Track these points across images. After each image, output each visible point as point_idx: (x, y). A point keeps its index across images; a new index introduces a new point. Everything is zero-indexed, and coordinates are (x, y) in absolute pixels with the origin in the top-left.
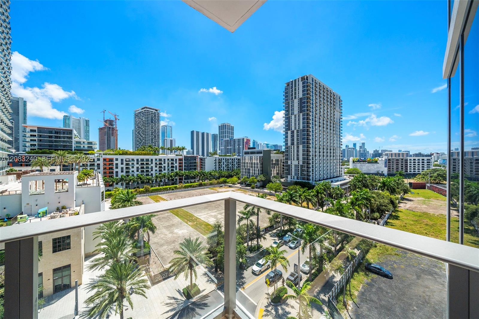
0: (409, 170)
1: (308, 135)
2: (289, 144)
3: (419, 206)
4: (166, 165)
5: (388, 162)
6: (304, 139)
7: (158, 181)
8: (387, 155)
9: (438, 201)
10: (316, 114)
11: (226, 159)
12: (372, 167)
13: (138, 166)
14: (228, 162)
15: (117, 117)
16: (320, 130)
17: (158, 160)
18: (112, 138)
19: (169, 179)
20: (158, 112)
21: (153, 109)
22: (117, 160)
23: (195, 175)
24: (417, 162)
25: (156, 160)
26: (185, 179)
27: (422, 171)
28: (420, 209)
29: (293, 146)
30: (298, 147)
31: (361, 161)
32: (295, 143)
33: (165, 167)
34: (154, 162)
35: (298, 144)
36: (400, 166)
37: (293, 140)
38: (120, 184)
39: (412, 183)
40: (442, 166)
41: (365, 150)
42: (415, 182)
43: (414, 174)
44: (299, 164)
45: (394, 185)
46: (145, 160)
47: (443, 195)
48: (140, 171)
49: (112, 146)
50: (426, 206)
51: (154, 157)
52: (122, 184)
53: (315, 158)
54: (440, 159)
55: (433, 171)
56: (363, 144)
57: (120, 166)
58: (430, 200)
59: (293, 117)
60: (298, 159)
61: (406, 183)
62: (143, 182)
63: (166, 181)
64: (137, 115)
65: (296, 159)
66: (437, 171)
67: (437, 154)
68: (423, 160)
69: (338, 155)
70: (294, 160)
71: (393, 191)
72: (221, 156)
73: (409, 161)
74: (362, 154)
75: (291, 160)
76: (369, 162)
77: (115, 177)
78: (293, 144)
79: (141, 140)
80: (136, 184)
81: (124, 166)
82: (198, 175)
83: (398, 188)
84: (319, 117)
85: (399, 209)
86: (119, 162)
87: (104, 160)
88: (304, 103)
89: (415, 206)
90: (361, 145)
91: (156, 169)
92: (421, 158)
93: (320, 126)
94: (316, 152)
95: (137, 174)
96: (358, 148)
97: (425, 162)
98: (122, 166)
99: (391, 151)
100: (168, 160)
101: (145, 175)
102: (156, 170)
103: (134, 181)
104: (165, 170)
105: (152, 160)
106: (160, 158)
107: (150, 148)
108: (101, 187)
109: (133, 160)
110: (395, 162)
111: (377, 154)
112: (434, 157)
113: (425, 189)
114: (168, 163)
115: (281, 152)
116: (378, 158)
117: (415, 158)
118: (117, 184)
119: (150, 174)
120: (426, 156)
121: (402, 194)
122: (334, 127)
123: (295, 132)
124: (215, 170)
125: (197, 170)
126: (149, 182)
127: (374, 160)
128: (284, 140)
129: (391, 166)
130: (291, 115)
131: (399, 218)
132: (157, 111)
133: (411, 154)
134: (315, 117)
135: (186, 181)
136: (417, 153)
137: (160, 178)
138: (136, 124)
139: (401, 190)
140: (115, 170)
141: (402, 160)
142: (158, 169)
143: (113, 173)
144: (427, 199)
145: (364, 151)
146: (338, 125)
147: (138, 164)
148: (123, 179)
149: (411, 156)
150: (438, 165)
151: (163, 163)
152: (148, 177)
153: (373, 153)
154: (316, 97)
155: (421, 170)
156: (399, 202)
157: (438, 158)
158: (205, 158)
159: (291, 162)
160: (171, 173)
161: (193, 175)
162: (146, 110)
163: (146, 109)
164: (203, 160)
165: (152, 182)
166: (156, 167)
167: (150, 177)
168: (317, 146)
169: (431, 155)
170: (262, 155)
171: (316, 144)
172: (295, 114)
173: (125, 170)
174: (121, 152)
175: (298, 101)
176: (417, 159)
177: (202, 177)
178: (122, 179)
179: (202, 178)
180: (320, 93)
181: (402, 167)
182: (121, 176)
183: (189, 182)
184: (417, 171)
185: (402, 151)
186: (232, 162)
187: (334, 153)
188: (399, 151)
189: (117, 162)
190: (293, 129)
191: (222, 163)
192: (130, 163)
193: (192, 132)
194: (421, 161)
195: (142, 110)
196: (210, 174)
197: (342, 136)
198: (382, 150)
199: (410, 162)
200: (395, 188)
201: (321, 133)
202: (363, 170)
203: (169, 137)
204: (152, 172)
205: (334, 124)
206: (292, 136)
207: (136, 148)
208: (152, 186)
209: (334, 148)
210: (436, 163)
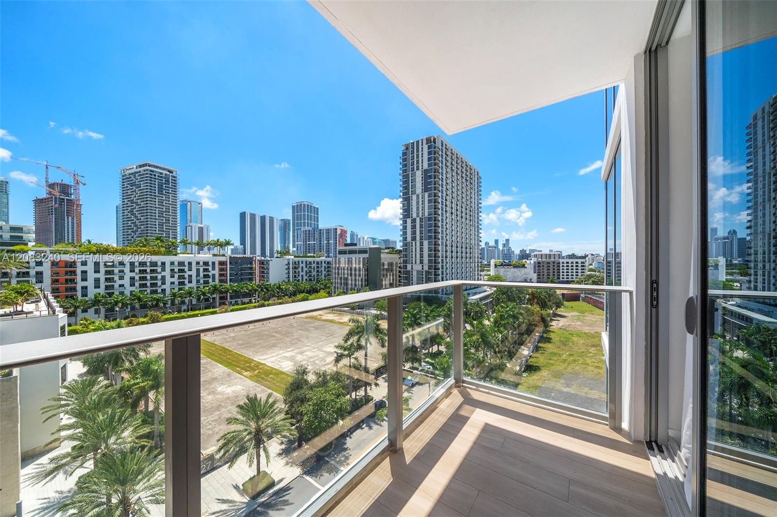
0: (561, 277)
1: (436, 226)
2: (409, 239)
3: (573, 324)
4: (193, 273)
5: (538, 266)
6: (430, 231)
7: (177, 302)
8: (536, 256)
9: (593, 315)
10: (447, 195)
11: (306, 262)
12: (519, 273)
13: (133, 274)
14: (310, 267)
15: (80, 179)
16: (452, 219)
17: (176, 263)
18: (68, 221)
19: (198, 299)
20: (174, 174)
21: (164, 169)
22: (84, 263)
23: (250, 291)
24: (570, 265)
25: (172, 263)
26: (231, 298)
27: (576, 278)
28: (574, 327)
29: (414, 242)
30: (421, 244)
31: (505, 265)
32: (418, 238)
33: (190, 276)
34: (168, 268)
35: (421, 239)
36: (551, 271)
37: (414, 233)
38: (92, 311)
39: (564, 294)
40: (597, 271)
41: (509, 249)
42: (569, 292)
43: (567, 281)
44: (423, 269)
45: (545, 296)
46: (148, 264)
47: (598, 308)
48: (137, 284)
49: (68, 235)
50: (581, 323)
51: (167, 259)
52: (97, 312)
53: (446, 260)
54: (595, 262)
55: (587, 277)
56: (507, 240)
57: (91, 276)
58: (585, 314)
59: (414, 197)
60: (421, 262)
61: (558, 295)
62: (144, 306)
63: (194, 302)
64: (128, 178)
65: (419, 263)
66: (592, 277)
67: (592, 255)
68: (577, 263)
69: (476, 256)
70: (416, 263)
71: (544, 305)
72: (299, 257)
73: (561, 265)
74: (506, 254)
75: (412, 263)
76: (515, 267)
77: (80, 298)
78: (414, 239)
79: (136, 226)
80: (129, 310)
81: (102, 276)
82: (256, 290)
83: (550, 301)
84: (451, 199)
85: (551, 328)
86: (90, 268)
87: (54, 264)
88: (430, 177)
89: (569, 323)
90: (505, 242)
91: (172, 280)
92: (575, 261)
93: (452, 213)
94: (446, 251)
95: (131, 292)
96: (501, 247)
97: (580, 265)
98: (97, 275)
99: (541, 251)
100: (198, 263)
101: (149, 291)
102: (172, 283)
103: (125, 305)
104: (190, 282)
105: (163, 264)
106: (181, 260)
107: (159, 241)
108: (60, 317)
109: (122, 264)
110: (546, 266)
111: (524, 255)
112: (589, 259)
113: (579, 300)
114: (198, 270)
115: (396, 251)
116: (526, 260)
117: (568, 260)
118: (85, 311)
119: (159, 290)
120: (581, 258)
121: (554, 309)
122: (470, 216)
123: (418, 220)
124: (287, 281)
125: (254, 282)
126: (157, 305)
127: (520, 263)
128: (401, 233)
129: (541, 271)
130: (412, 194)
131: (551, 341)
132: (171, 172)
133: (563, 255)
134: (446, 200)
135: (233, 301)
136: (571, 254)
137: (180, 297)
138: (125, 195)
139: (553, 304)
140: (80, 284)
141: (554, 263)
142: (176, 280)
143: (74, 289)
144: (581, 314)
145: (509, 251)
146: (476, 212)
147: (132, 271)
148: (99, 301)
149: (563, 258)
150: (593, 270)
151: (186, 269)
152: (155, 296)
153: (519, 253)
154: (447, 169)
155: (574, 277)
156: (552, 320)
157: (593, 261)
158: (269, 261)
159: (412, 266)
160: (204, 287)
161: (247, 289)
162: (147, 170)
163: (147, 168)
164: (265, 263)
165: (165, 304)
166: (172, 276)
167: (159, 295)
168: (448, 243)
169: (585, 257)
170: (366, 256)
171: (447, 240)
172: (417, 193)
173: (103, 284)
174: (94, 249)
175: (421, 173)
176: (570, 262)
177: (263, 293)
178: (96, 302)
179: (265, 294)
180: (453, 165)
181: (554, 272)
182: (95, 295)
183: (240, 302)
184: (570, 277)
185: (554, 251)
186: (318, 267)
187: (471, 253)
188: (551, 251)
189: (84, 268)
190: (414, 216)
191: (300, 269)
192: (116, 270)
193: (243, 215)
194: (575, 265)
195: (139, 170)
196: (279, 288)
197: (481, 229)
198: (530, 250)
199: (563, 266)
200: (546, 300)
201: (453, 223)
202: (508, 277)
203: (197, 223)
204: (163, 287)
205: (470, 211)
206: (414, 227)
207: (126, 242)
208: (165, 313)
209: (471, 246)
210: (590, 267)
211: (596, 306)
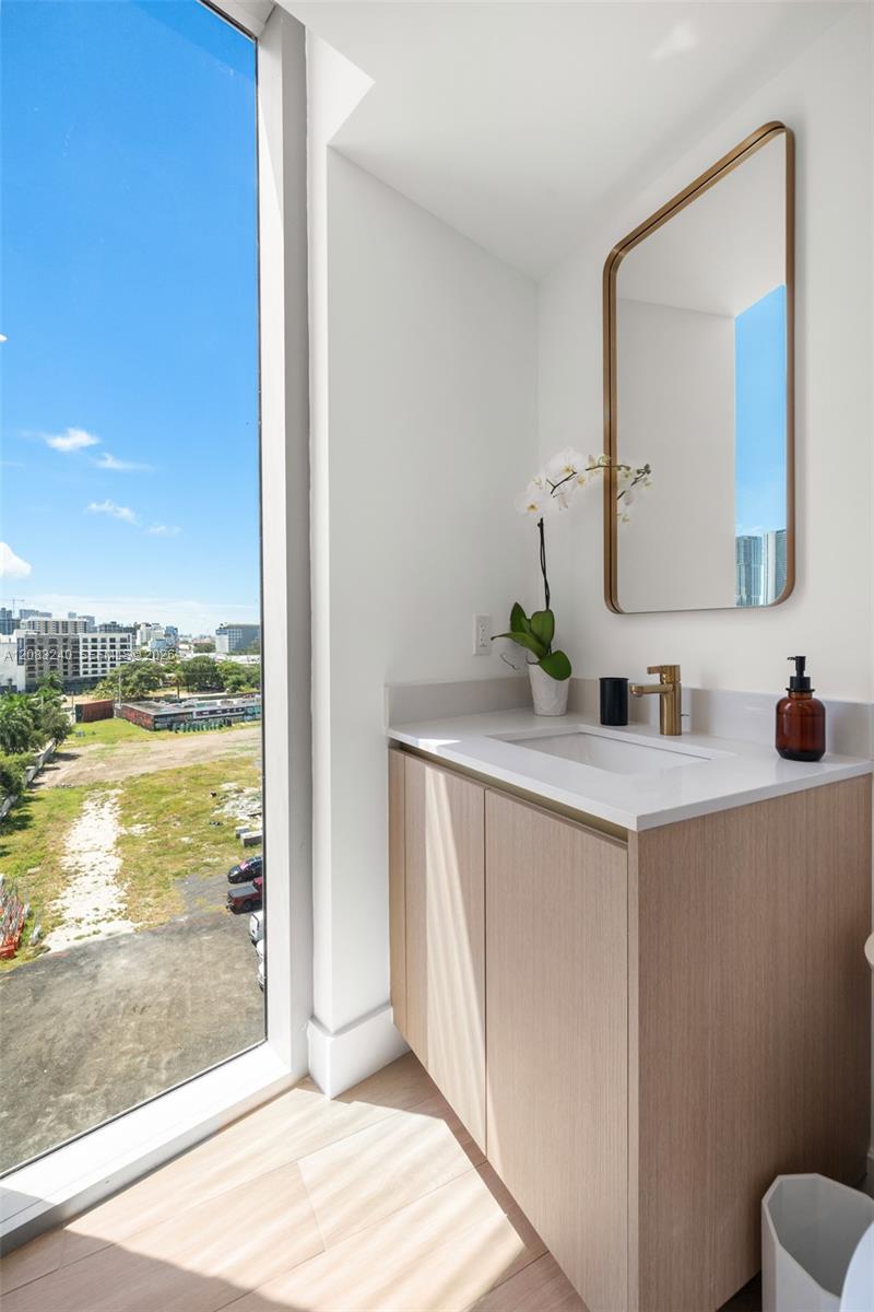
0: (81, 670)
3: (89, 769)
5: (28, 649)
8: (32, 625)
9: (131, 744)
24: (99, 645)
27: (111, 671)
28: (87, 778)
36: (60, 659)
39: (81, 706)
42: (92, 702)
43: (91, 679)
50: (104, 766)
54: (151, 640)
55: (129, 667)
58: (116, 745)
66: (139, 667)
67: (148, 625)
68: (113, 640)
71: (17, 742)
73: (81, 645)
83: (36, 728)
85: (37, 793)
89: (79, 771)
92: (118, 636)
97: (118, 645)
99: (49, 615)
110: (49, 647)
112: (142, 633)
113: (111, 717)
117: (103, 635)
120: (127, 630)
129: (36, 660)
133: (96, 625)
136: (108, 622)
141: (65, 641)
144: (109, 746)
149: (95, 630)
150: (147, 653)
155: (108, 669)
156: (40, 772)
157: (149, 637)
169: (133, 630)
176: (118, 639)
181: (65, 661)
184: (99, 670)
185: (77, 615)
188: (72, 615)
194: (108, 643)
198: (22, 611)
199: (86, 648)
200: (27, 728)
210: (144, 648)
211: (140, 724)
